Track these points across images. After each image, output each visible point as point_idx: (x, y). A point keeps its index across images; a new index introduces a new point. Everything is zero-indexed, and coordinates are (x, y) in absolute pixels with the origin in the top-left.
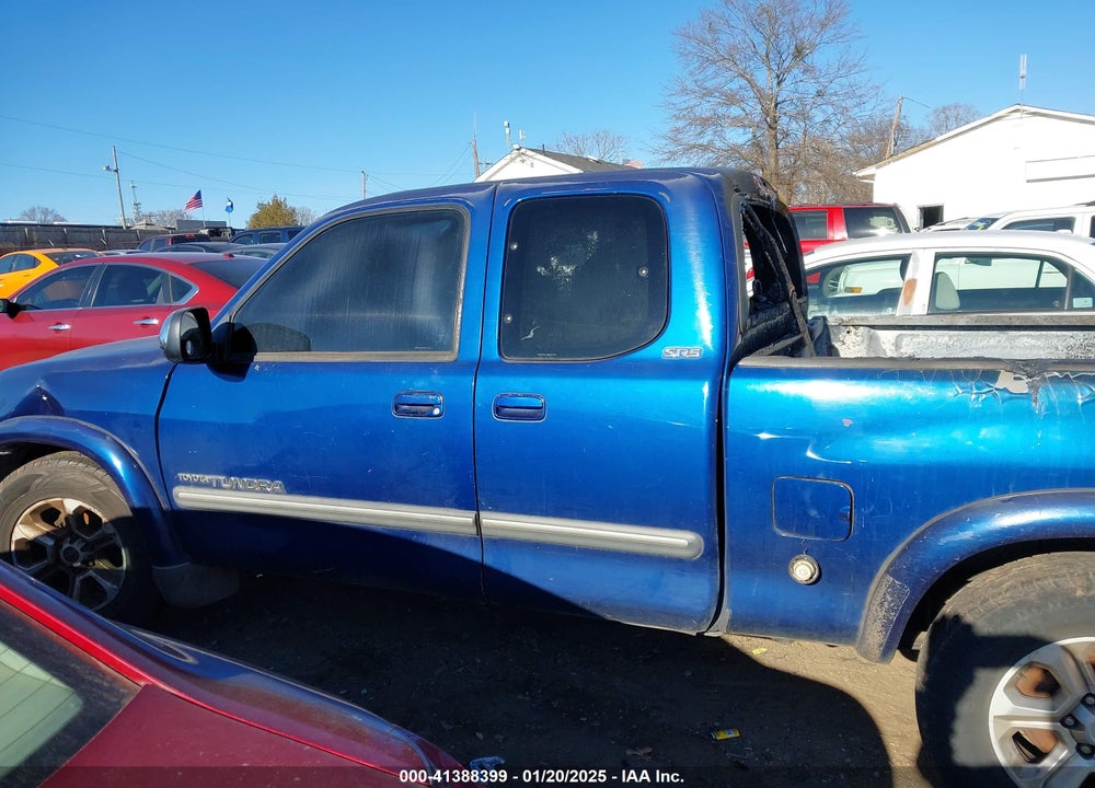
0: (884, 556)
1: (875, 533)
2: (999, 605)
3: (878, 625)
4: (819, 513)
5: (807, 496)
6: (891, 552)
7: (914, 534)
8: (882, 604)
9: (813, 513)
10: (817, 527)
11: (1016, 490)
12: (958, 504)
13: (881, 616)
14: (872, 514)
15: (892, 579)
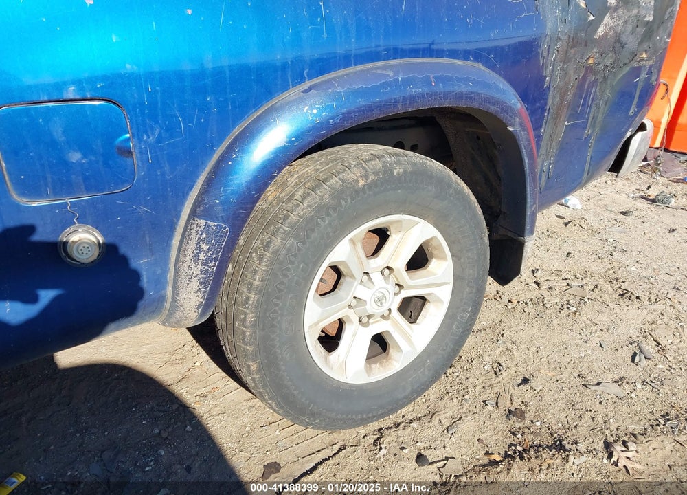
0: (184, 196)
1: (167, 168)
2: (301, 217)
3: (195, 283)
4: (85, 156)
5: (58, 131)
6: (191, 188)
7: (215, 157)
8: (196, 257)
9: (75, 157)
10: (86, 179)
11: (311, 77)
12: (256, 106)
13: (197, 271)
14: (159, 140)
15: (203, 222)
